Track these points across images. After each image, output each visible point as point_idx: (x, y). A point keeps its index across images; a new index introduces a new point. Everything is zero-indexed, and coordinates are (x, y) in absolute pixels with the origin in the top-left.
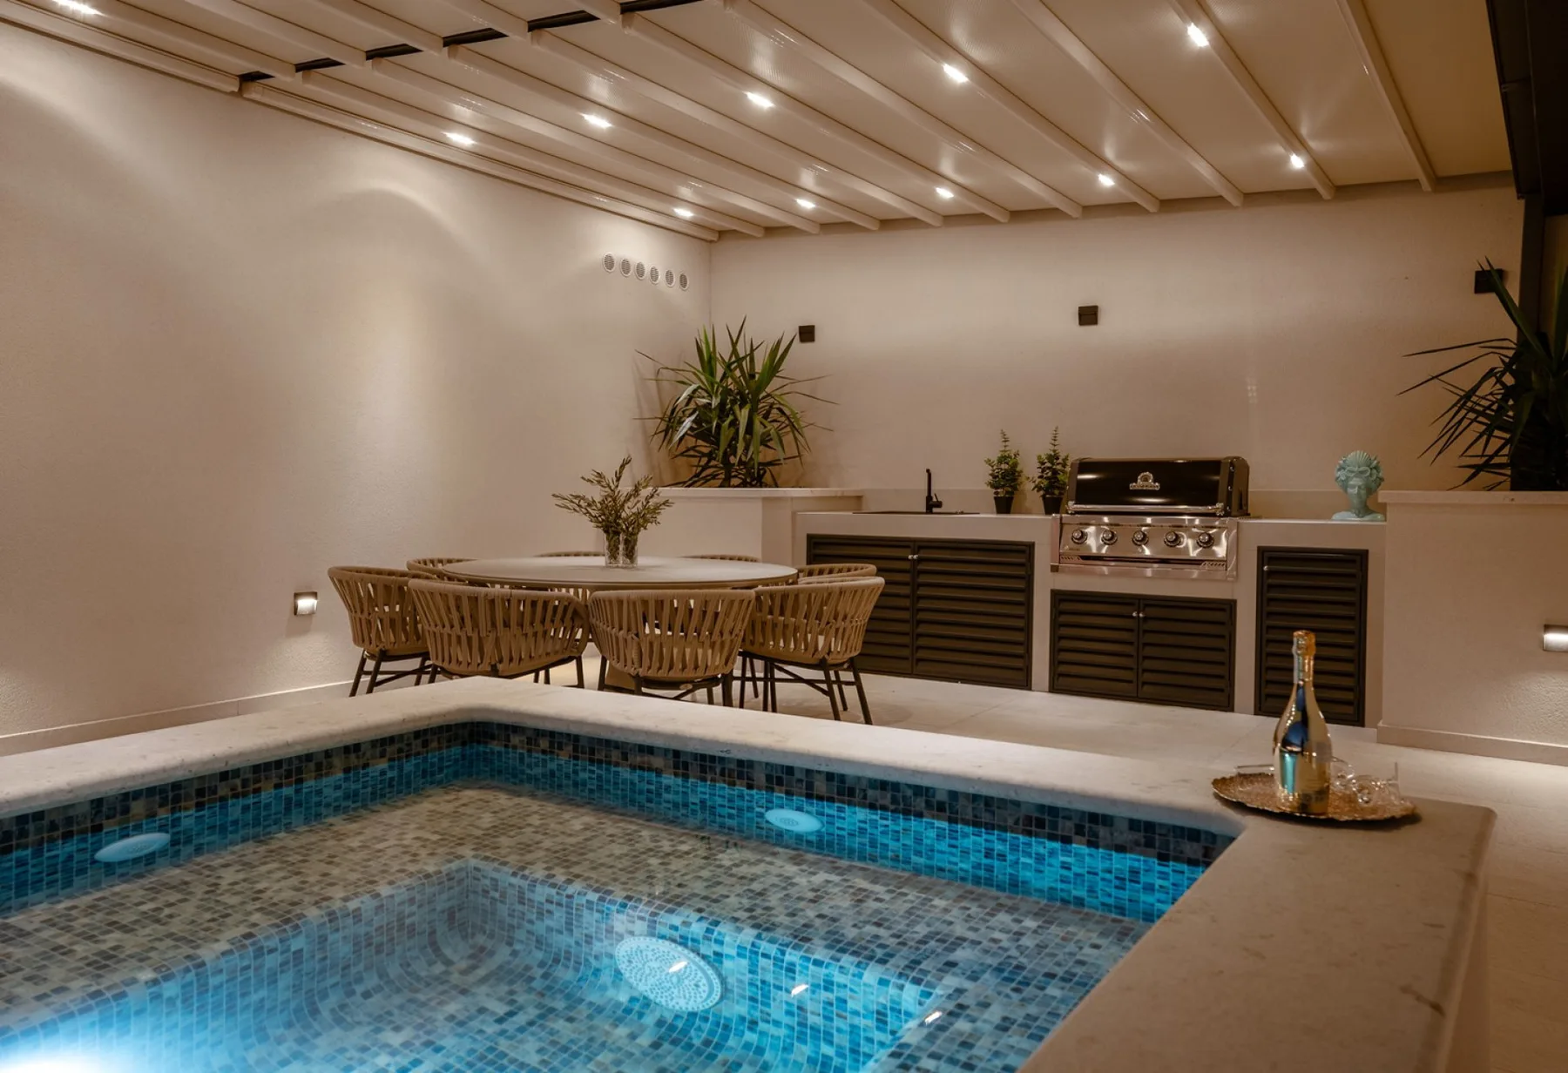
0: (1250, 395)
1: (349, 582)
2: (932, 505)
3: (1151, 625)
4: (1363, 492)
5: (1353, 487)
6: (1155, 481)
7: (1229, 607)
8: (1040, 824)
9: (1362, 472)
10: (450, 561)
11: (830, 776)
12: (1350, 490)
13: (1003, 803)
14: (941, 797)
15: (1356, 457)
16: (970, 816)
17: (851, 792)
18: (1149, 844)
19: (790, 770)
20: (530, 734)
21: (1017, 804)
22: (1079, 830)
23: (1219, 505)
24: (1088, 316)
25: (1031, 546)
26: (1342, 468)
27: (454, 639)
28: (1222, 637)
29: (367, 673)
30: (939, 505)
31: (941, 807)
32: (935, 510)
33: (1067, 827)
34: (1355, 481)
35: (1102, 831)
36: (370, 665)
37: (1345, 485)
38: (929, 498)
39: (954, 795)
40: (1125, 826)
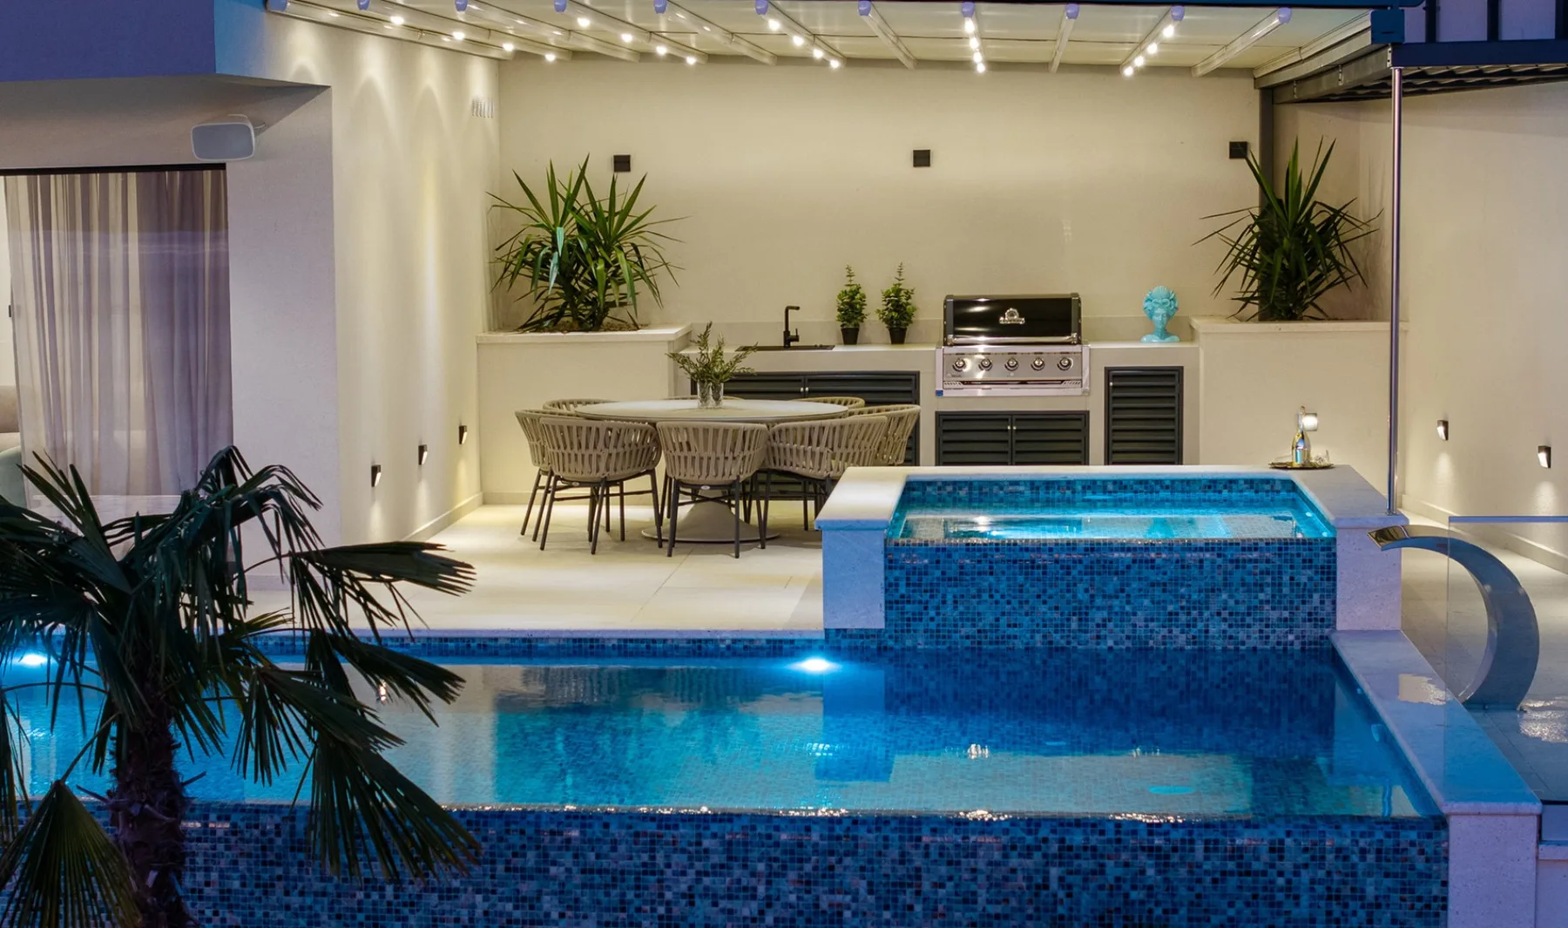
0: (1066, 234)
1: (530, 423)
2: (789, 341)
3: (1022, 437)
4: (1165, 319)
5: (1158, 315)
6: (1021, 316)
7: (1083, 417)
8: (1210, 487)
9: (1164, 303)
10: (588, 403)
11: (1115, 482)
12: (1155, 318)
13: (1194, 481)
14: (1168, 483)
15: (1159, 291)
16: (1180, 489)
17: (1125, 487)
18: (1252, 488)
19: (1094, 482)
20: (940, 484)
21: (1200, 480)
22: (1225, 487)
23: (1074, 335)
24: (922, 158)
25: (917, 374)
26: (1149, 300)
27: (573, 457)
28: (1079, 441)
29: (542, 488)
30: (796, 339)
31: (1167, 487)
32: (792, 344)
33: (1220, 487)
34: (1160, 311)
35: (1234, 486)
36: (544, 481)
37: (1151, 314)
38: (787, 333)
39: (1173, 481)
40: (1242, 482)
